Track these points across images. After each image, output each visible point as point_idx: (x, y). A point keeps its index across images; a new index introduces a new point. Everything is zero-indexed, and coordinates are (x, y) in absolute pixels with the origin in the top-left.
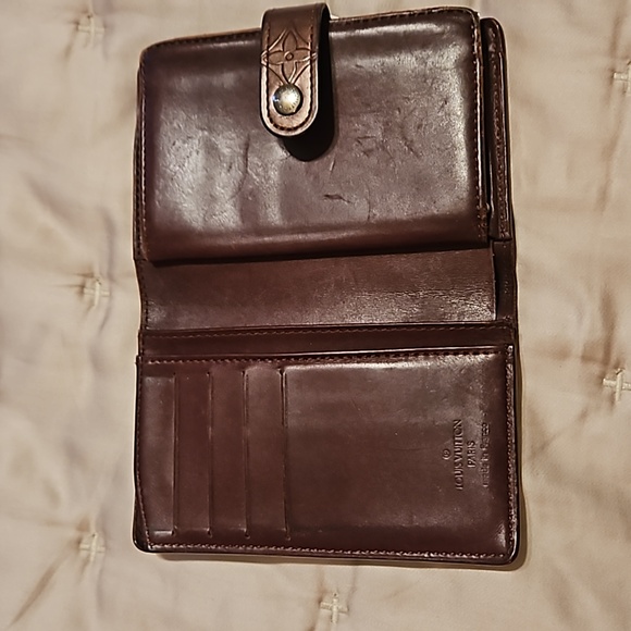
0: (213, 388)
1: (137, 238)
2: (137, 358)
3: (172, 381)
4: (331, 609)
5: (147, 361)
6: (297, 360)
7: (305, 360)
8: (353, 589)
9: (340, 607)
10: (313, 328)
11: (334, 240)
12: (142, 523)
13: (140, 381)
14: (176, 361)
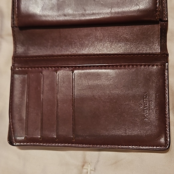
0: (43, 79)
1: (13, 18)
2: (11, 67)
3: (26, 76)
4: (87, 169)
5: (15, 68)
6: (79, 68)
7: (83, 68)
8: (98, 161)
9: (91, 168)
10: (86, 55)
11: (92, 19)
12: (11, 134)
13: (12, 77)
14: (28, 68)
